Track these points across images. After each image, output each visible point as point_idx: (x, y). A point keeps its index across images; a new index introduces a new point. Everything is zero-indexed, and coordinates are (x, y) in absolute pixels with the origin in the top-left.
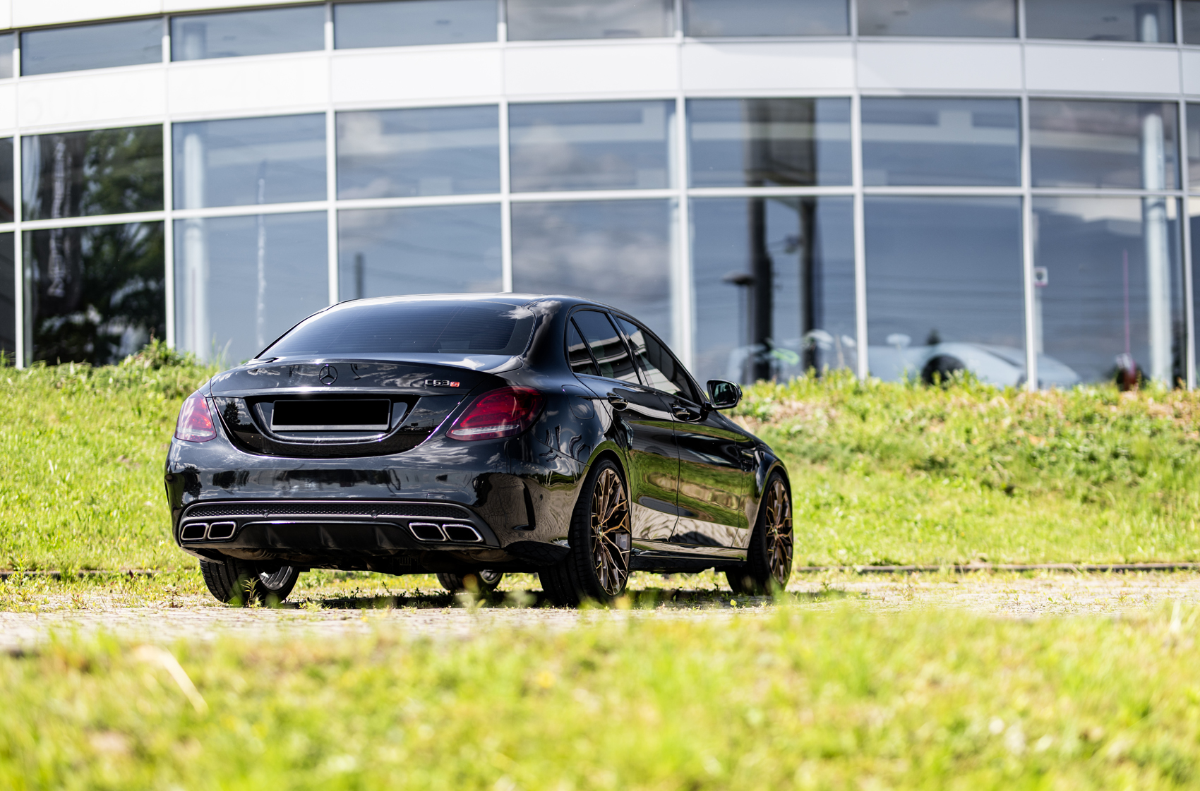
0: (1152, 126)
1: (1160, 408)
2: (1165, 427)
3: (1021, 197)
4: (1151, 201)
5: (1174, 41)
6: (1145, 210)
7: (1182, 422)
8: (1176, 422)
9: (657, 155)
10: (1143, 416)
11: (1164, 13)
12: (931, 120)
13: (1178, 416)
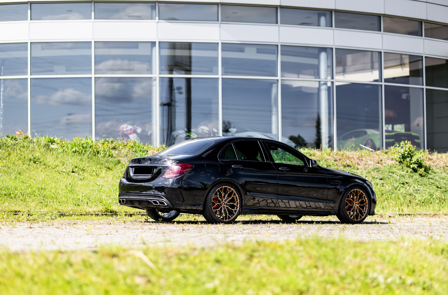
0: (323, 56)
1: (329, 157)
2: (331, 164)
3: (278, 80)
4: (322, 83)
5: (332, 26)
6: (320, 85)
7: (337, 162)
8: (335, 163)
9: (148, 60)
10: (323, 160)
11: (328, 16)
12: (242, 51)
13: (335, 161)
